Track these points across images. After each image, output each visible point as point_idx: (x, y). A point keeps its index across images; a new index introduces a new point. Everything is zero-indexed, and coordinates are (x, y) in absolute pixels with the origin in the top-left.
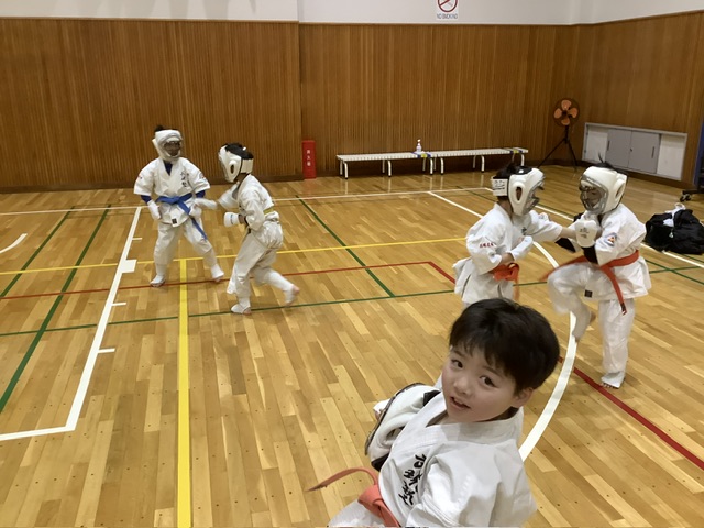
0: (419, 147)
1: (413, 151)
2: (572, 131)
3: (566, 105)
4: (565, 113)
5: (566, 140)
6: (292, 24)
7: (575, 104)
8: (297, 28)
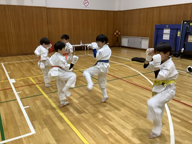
0: (81, 43)
1: (80, 44)
2: (119, 38)
3: (117, 32)
4: (117, 33)
5: (118, 41)
6: (44, 7)
7: (119, 31)
8: (45, 9)
